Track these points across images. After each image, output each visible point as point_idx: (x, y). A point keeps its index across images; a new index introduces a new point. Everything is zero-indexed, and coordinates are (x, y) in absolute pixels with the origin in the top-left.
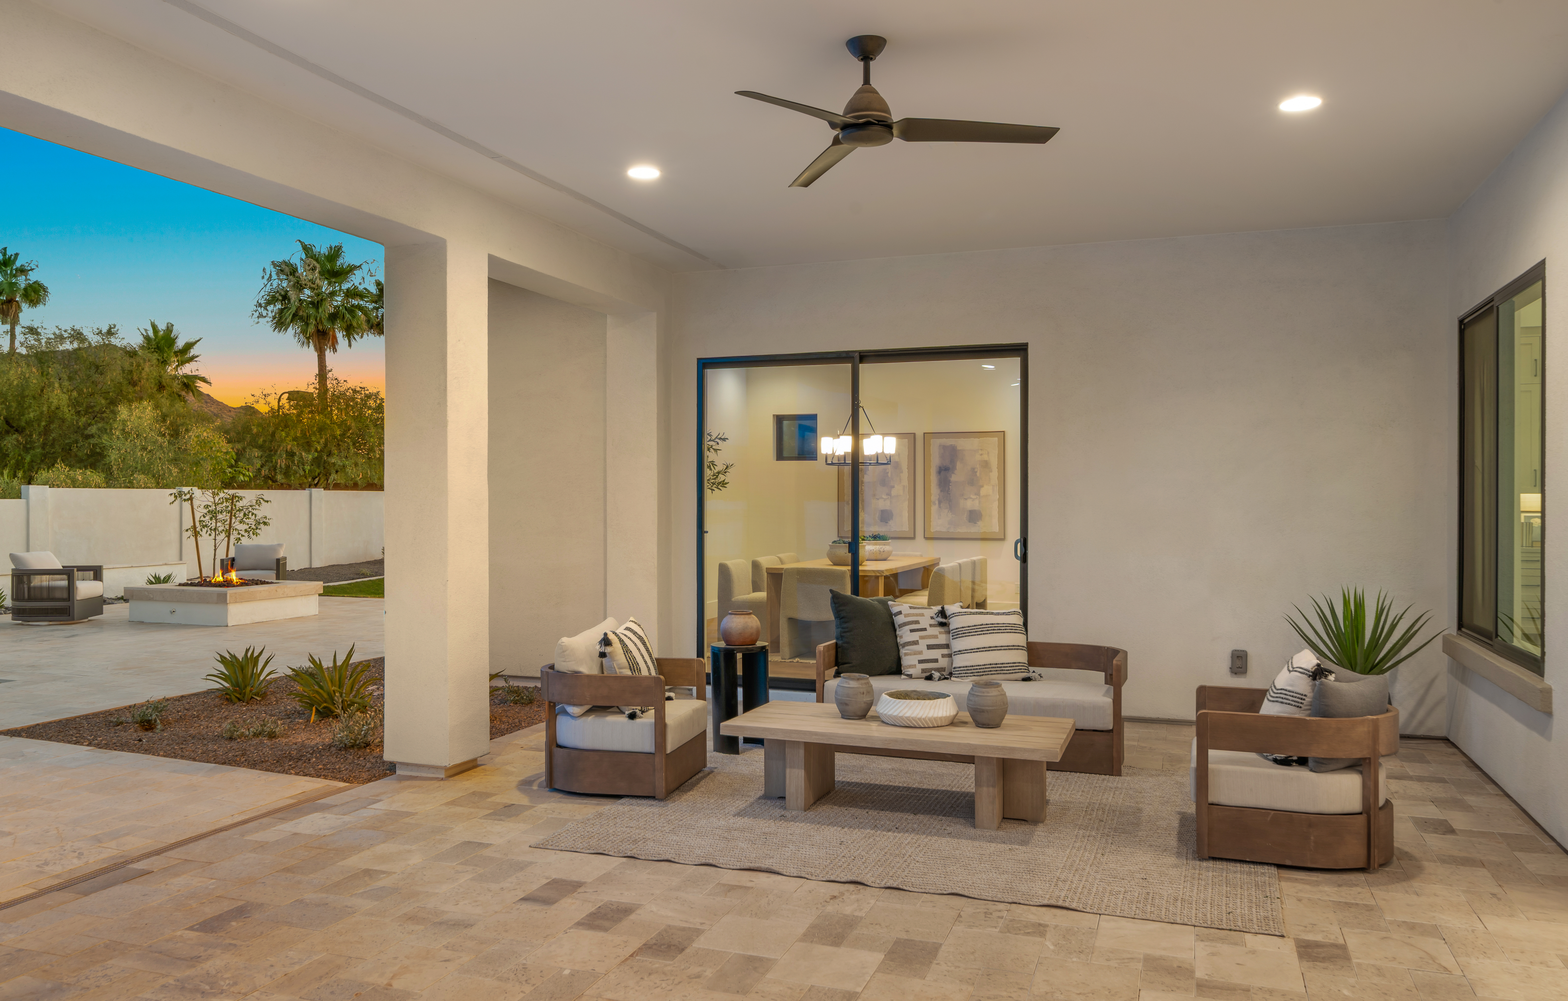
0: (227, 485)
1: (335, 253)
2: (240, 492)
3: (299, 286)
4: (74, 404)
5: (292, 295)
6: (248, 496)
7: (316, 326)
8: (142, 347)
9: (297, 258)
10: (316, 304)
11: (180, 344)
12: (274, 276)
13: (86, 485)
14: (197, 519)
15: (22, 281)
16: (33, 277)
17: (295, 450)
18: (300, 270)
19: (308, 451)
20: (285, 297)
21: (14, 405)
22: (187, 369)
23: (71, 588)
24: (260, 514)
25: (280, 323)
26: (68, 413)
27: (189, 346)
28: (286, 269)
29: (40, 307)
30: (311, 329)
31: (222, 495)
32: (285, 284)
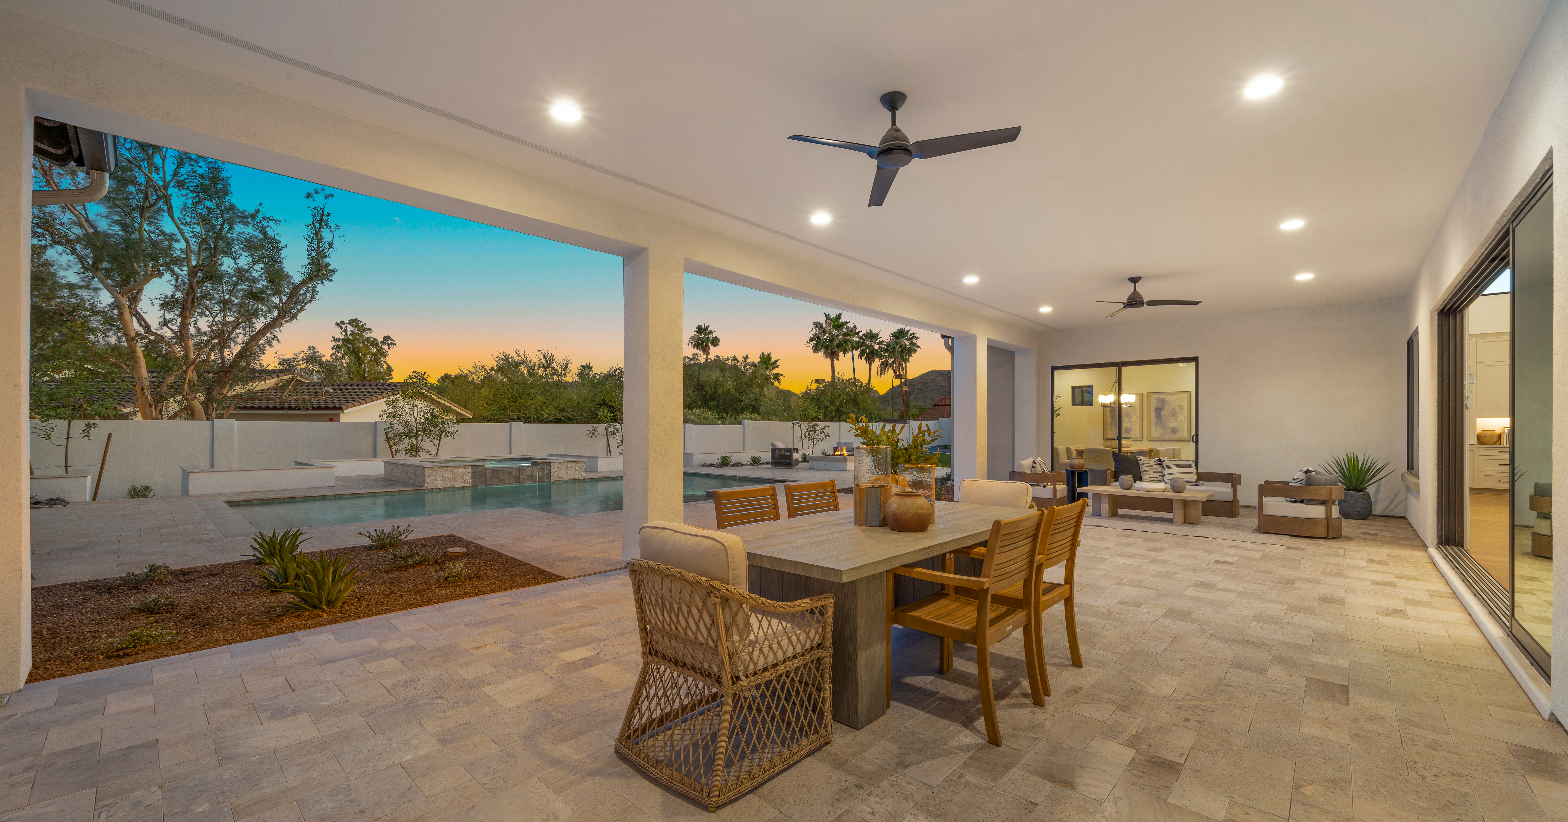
0: (813, 420)
1: (839, 317)
2: (818, 423)
3: (824, 332)
4: (735, 388)
5: (821, 336)
6: (821, 425)
7: (831, 350)
8: (758, 363)
9: (822, 320)
10: (831, 341)
11: (773, 360)
12: (814, 329)
13: (756, 420)
14: (803, 434)
15: (711, 337)
16: (715, 335)
17: (829, 406)
18: (824, 326)
19: (834, 406)
20: (818, 338)
21: (713, 388)
22: (776, 371)
23: (791, 456)
24: (826, 432)
25: (816, 349)
26: (732, 391)
27: (776, 361)
28: (818, 325)
29: (717, 347)
30: (829, 352)
31: (811, 424)
32: (817, 332)
